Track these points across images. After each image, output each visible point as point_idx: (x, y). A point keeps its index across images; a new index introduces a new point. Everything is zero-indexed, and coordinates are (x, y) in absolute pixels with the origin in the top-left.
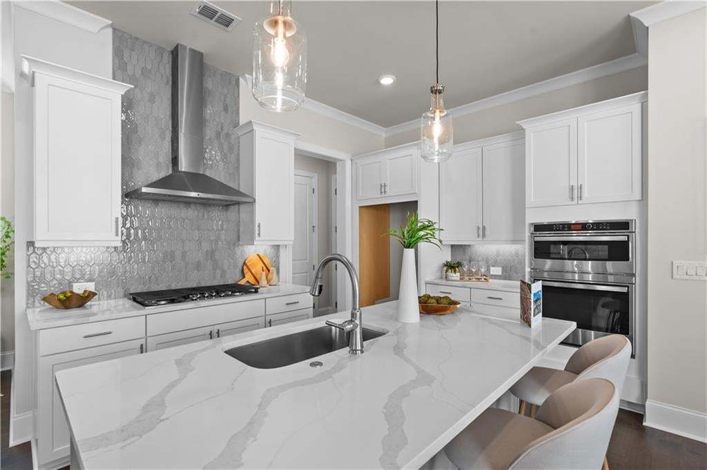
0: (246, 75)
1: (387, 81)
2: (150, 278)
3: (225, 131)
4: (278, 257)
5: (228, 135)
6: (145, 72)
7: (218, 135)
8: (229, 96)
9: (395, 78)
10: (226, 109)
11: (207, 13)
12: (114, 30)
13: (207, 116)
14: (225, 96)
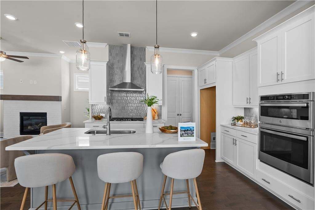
0: (147, 47)
1: (194, 35)
2: (118, 114)
3: (141, 67)
4: (161, 109)
5: (142, 68)
6: (117, 54)
7: (138, 68)
8: (142, 55)
9: (197, 33)
10: (141, 59)
11: (121, 35)
12: (109, 45)
13: (135, 63)
14: (141, 55)
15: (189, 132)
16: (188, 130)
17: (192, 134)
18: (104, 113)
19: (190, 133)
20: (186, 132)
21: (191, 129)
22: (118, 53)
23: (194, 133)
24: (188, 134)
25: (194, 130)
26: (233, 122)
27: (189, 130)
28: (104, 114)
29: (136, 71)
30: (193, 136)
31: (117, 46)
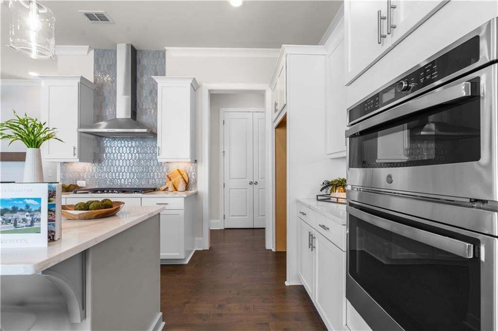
0: (166, 48)
8: (158, 66)
11: (90, 17)
12: (95, 50)
13: (144, 83)
14: (156, 67)
15: (20, 216)
16: (15, 210)
17: (32, 222)
18: (84, 180)
19: (24, 220)
20: (8, 216)
21: (28, 206)
22: (111, 64)
23: (39, 220)
24: (15, 225)
25: (39, 210)
26: (324, 192)
27: (22, 210)
28: (85, 182)
29: (146, 97)
30: (38, 231)
31: (109, 50)
